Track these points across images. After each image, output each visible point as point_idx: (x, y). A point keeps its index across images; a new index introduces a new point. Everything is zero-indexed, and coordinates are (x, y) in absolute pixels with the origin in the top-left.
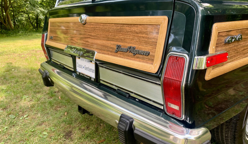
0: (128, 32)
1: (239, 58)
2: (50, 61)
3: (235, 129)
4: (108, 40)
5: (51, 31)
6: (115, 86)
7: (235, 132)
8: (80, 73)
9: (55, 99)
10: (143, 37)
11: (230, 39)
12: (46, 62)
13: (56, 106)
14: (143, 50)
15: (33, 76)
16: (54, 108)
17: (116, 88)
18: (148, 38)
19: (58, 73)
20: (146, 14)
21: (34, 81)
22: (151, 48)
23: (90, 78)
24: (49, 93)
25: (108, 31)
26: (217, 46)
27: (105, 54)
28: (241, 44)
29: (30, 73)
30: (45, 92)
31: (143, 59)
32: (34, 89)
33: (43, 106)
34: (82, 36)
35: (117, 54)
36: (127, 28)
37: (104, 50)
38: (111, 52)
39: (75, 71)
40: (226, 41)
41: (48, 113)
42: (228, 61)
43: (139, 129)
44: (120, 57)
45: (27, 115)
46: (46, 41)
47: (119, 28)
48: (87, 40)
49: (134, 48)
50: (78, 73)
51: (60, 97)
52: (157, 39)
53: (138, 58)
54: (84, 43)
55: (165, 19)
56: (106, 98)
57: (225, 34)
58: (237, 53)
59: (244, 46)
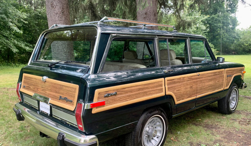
0: (65, 90)
2: (23, 102)
4: (56, 92)
5: (24, 82)
6: (60, 118)
8: (42, 111)
9: (24, 132)
10: (70, 93)
11: (107, 95)
12: (19, 103)
13: (25, 137)
14: (70, 100)
15: (5, 114)
16: (23, 138)
17: (60, 119)
19: (28, 111)
20: (69, 82)
21: (6, 118)
22: (73, 99)
23: (47, 114)
24: (20, 128)
25: (56, 88)
26: (99, 98)
27: (54, 100)
28: (118, 96)
29: (2, 111)
30: (17, 127)
31: (70, 104)
32: (6, 124)
33: (15, 137)
34: (43, 89)
35: (60, 101)
36: (65, 88)
37: (54, 98)
38: (57, 99)
39: (39, 110)
40: (105, 96)
41: (18, 142)
42: (105, 105)
43: (67, 139)
44: (61, 102)
45: (1, 144)
46: (20, 88)
47: (61, 87)
48: (46, 91)
49: (67, 98)
50: (41, 111)
51: (29, 131)
52: (75, 95)
53: (68, 103)
54: (44, 93)
56: (57, 127)
57: (104, 93)
58: (115, 100)
59: (120, 97)
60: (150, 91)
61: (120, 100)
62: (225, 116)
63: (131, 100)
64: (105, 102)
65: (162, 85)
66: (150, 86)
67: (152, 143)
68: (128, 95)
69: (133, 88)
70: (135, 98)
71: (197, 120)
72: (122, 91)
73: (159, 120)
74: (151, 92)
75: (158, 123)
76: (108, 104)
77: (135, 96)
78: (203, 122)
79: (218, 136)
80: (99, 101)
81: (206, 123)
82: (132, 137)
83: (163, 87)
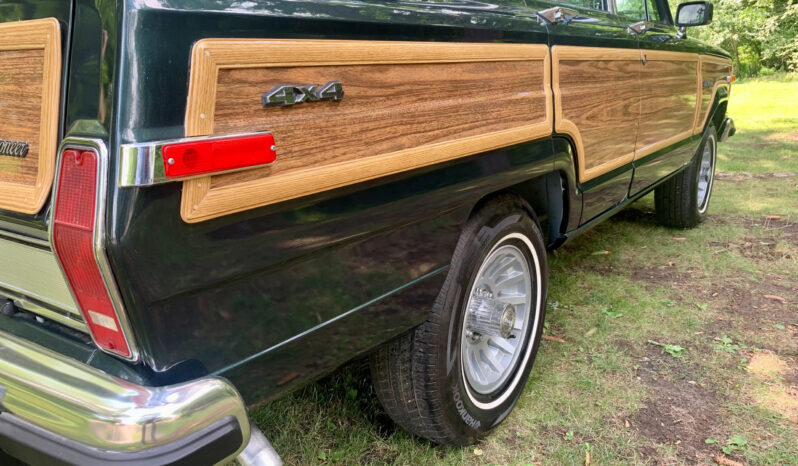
1: (343, 157)
3: (427, 379)
7: (426, 387)
10: (10, 94)
11: (281, 92)
14: (12, 139)
18: (22, 96)
22: (30, 130)
28: (347, 112)
31: (13, 169)
40: (265, 98)
42: (275, 165)
52: (40, 97)
55: (51, 28)
57: (260, 76)
58: (334, 138)
59: (362, 121)
60: (501, 106)
61: (365, 140)
62: (680, 236)
63: (419, 144)
64: (270, 140)
65: (542, 83)
66: (500, 74)
67: (491, 365)
68: (402, 115)
69: (425, 74)
70: (435, 138)
71: (596, 253)
72: (372, 85)
73: (518, 256)
74: (505, 112)
75: (511, 273)
76: (292, 162)
77: (435, 124)
78: (618, 260)
79: (704, 307)
80: (227, 129)
81: (633, 264)
82: (411, 348)
83: (547, 92)
